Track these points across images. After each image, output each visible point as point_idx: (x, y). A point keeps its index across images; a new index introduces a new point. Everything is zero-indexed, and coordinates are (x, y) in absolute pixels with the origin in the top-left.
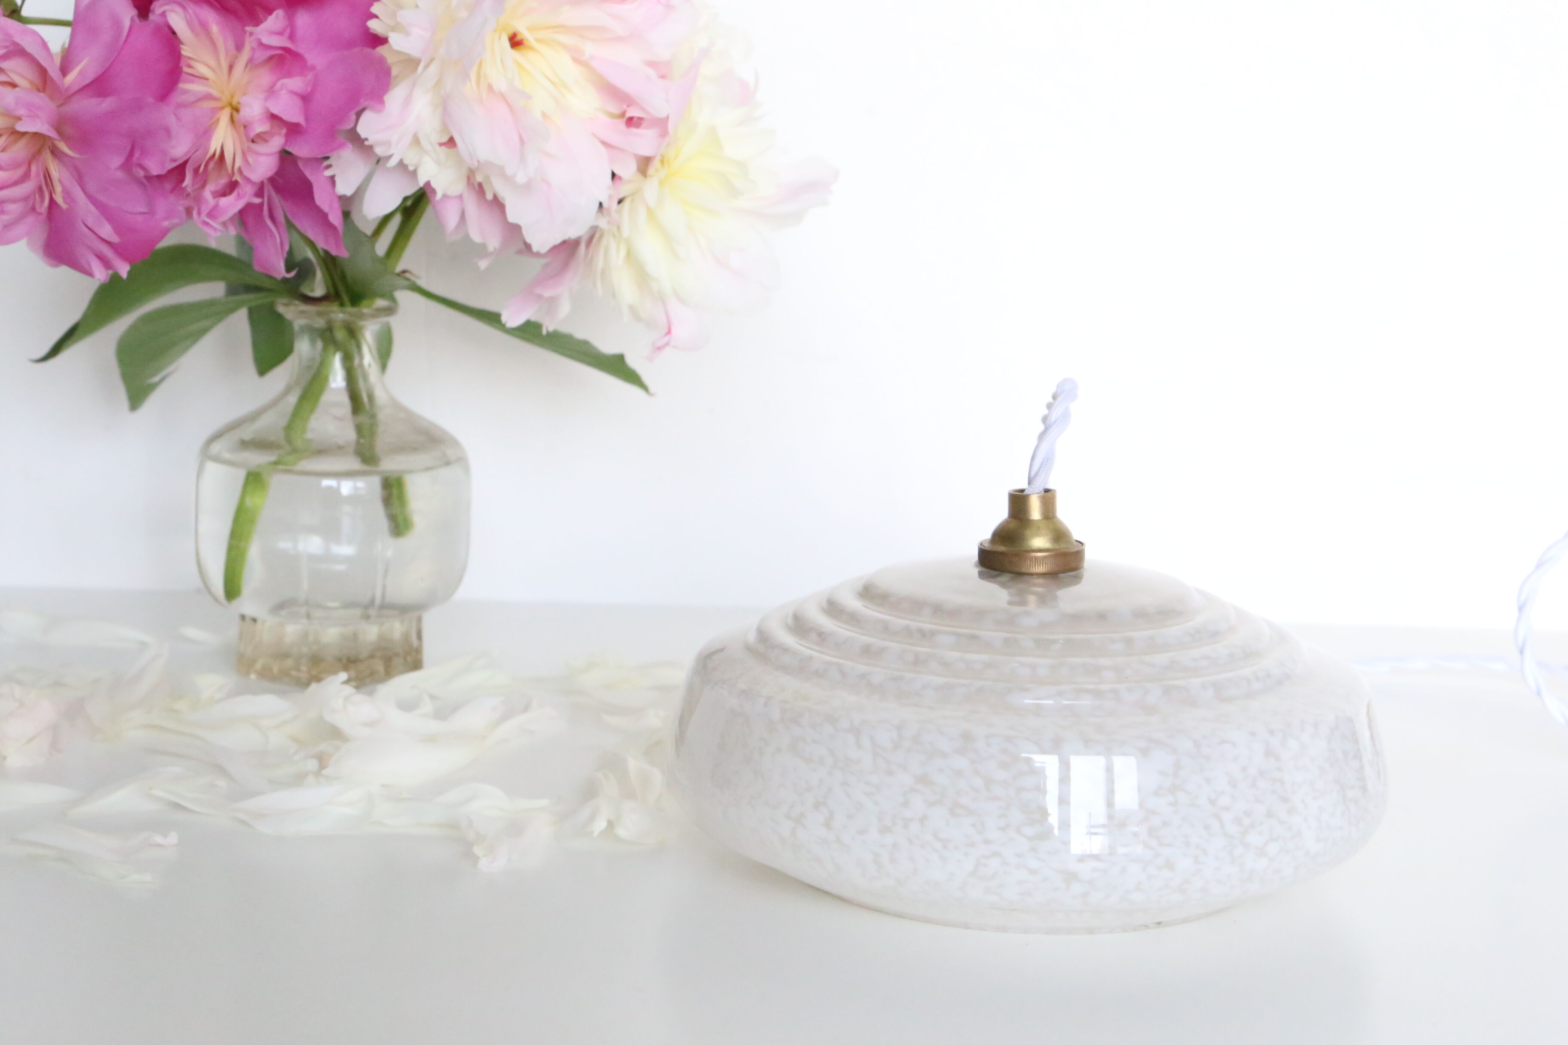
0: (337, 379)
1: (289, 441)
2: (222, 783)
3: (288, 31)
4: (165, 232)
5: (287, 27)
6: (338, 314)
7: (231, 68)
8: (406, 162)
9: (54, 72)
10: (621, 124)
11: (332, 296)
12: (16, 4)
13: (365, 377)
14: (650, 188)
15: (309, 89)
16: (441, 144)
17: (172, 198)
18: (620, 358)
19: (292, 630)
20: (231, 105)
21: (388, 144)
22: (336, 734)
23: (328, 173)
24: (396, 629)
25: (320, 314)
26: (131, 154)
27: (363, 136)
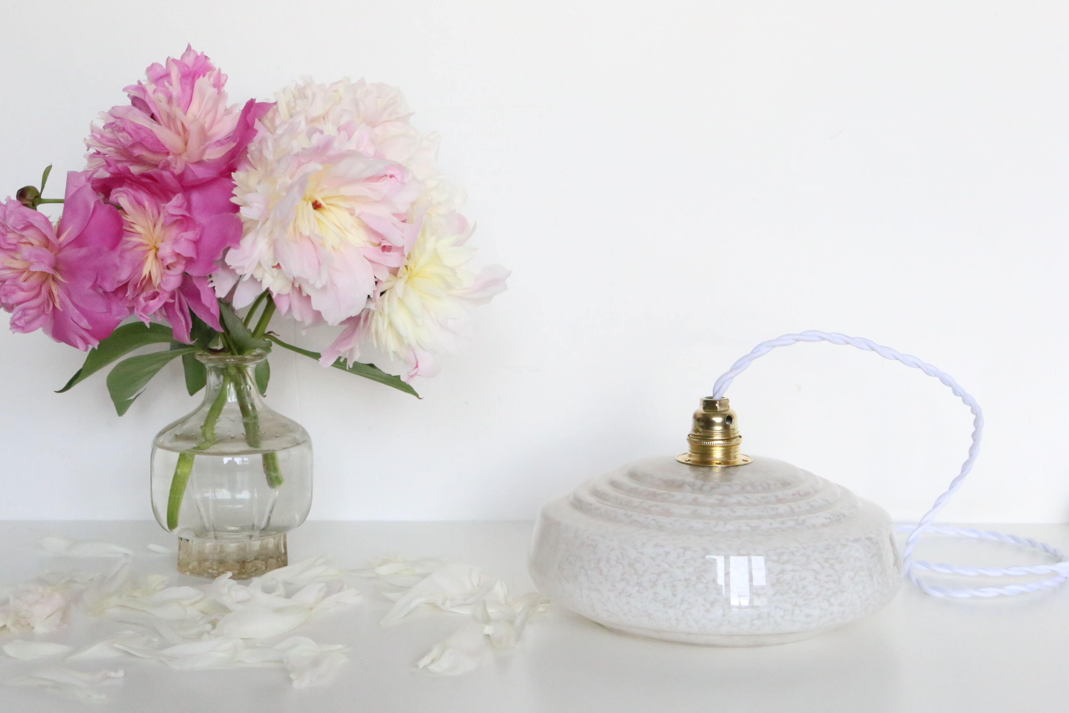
0: (232, 398)
1: (204, 434)
2: (156, 640)
3: (185, 205)
4: (119, 322)
5: (184, 203)
6: (231, 360)
7: (155, 226)
8: (255, 277)
9: (52, 237)
10: (379, 249)
11: (227, 349)
12: (38, 192)
13: (249, 395)
14: (400, 286)
15: (198, 237)
16: (273, 267)
17: (120, 304)
18: (398, 377)
19: (209, 545)
20: (155, 247)
21: (242, 268)
22: (225, 610)
23: (211, 285)
24: (271, 542)
25: (220, 360)
26: (96, 280)
27: (228, 264)
